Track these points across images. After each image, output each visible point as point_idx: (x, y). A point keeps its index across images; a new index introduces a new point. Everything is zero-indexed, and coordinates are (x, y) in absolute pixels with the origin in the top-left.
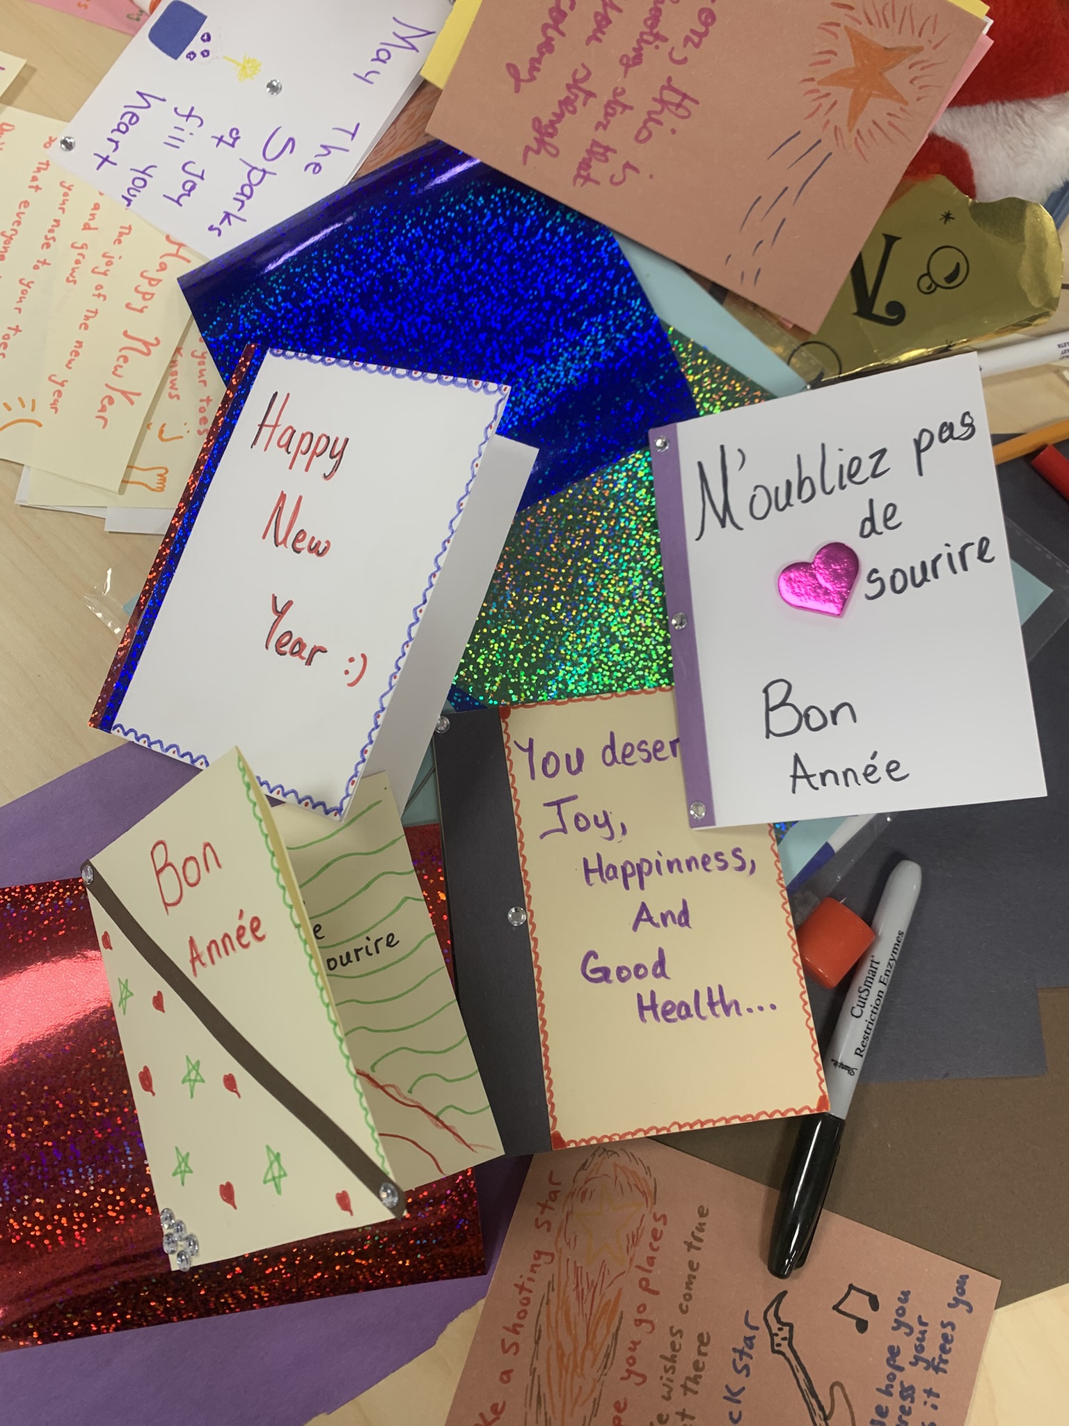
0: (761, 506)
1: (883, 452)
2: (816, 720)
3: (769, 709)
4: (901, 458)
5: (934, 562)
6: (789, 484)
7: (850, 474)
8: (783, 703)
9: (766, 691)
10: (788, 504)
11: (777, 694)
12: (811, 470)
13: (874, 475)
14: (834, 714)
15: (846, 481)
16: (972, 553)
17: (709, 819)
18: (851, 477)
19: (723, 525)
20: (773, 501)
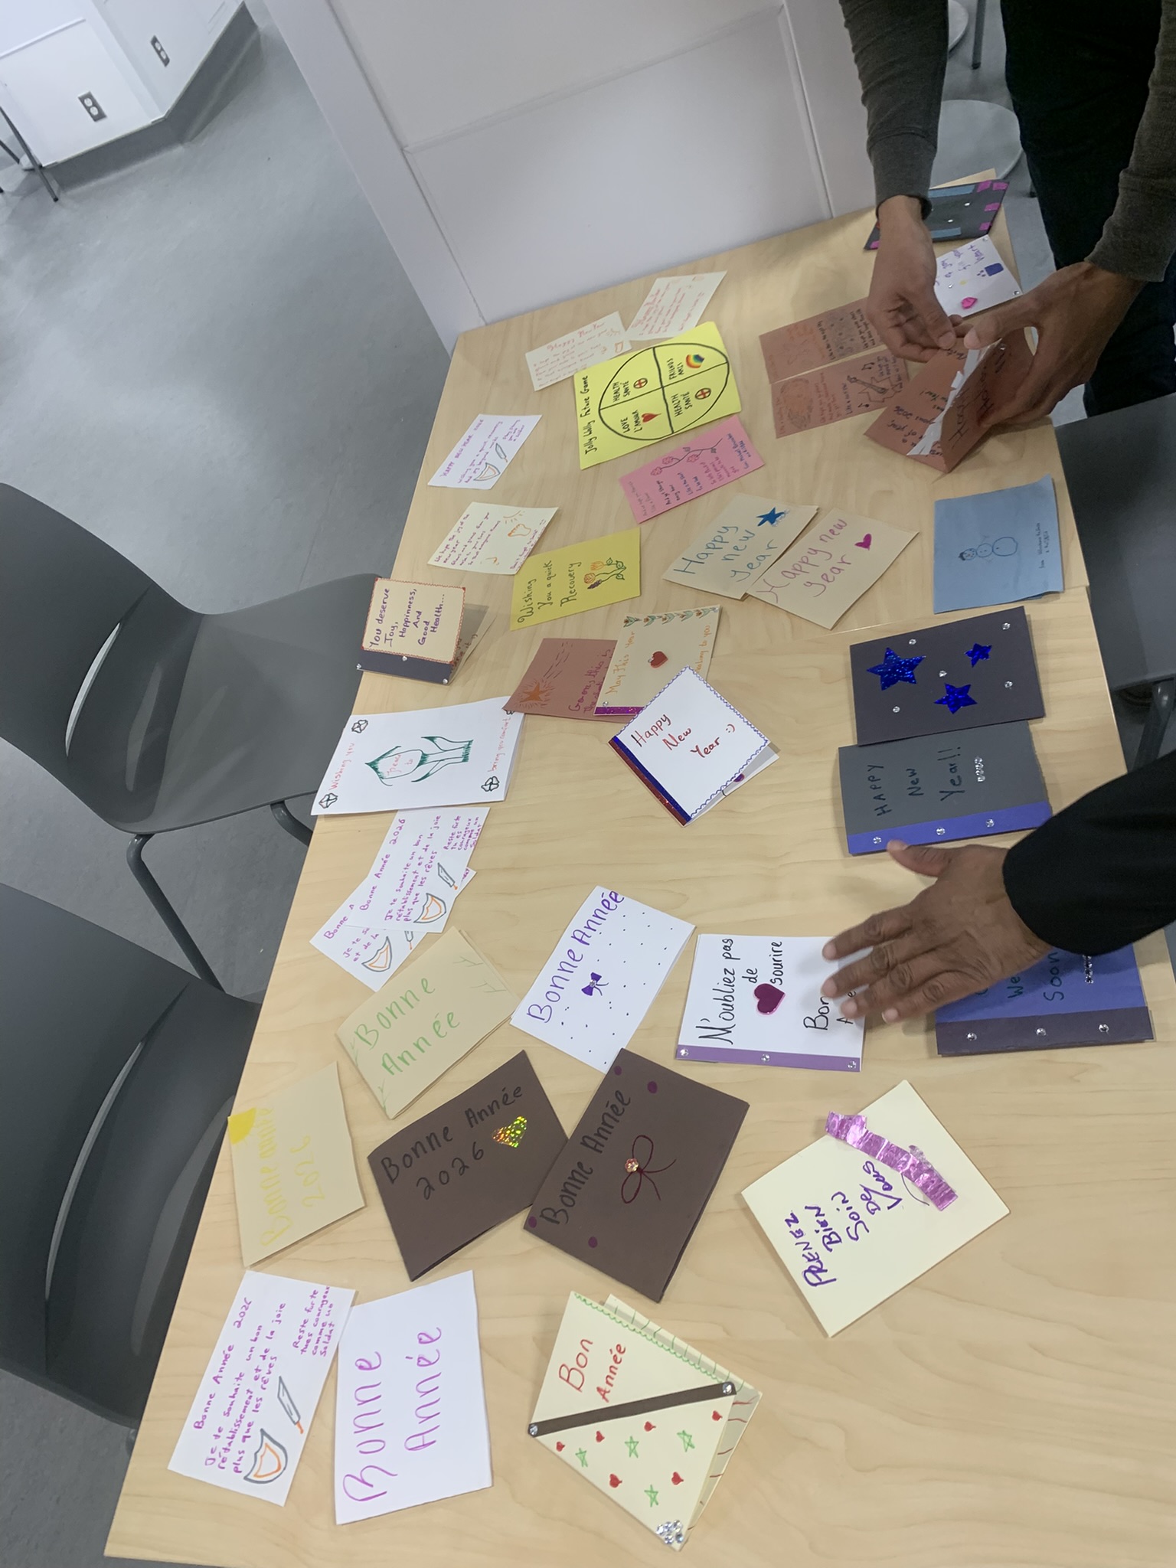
0: (729, 1016)
1: (725, 970)
2: (825, 1010)
3: (815, 1027)
4: (730, 965)
5: (775, 960)
6: (723, 1004)
7: (729, 982)
8: (814, 1021)
9: (807, 1027)
10: (732, 1006)
11: (809, 1023)
12: (721, 995)
13: (733, 974)
14: (824, 1003)
15: (731, 984)
16: (776, 948)
17: (857, 1060)
18: (730, 982)
19: (730, 1032)
20: (728, 1011)
